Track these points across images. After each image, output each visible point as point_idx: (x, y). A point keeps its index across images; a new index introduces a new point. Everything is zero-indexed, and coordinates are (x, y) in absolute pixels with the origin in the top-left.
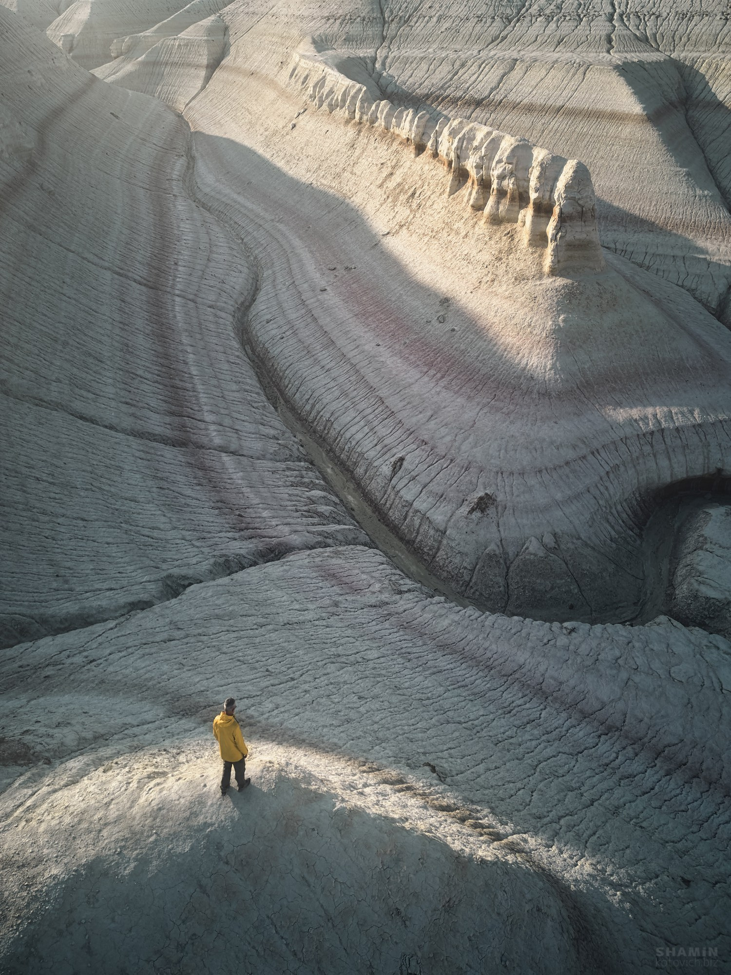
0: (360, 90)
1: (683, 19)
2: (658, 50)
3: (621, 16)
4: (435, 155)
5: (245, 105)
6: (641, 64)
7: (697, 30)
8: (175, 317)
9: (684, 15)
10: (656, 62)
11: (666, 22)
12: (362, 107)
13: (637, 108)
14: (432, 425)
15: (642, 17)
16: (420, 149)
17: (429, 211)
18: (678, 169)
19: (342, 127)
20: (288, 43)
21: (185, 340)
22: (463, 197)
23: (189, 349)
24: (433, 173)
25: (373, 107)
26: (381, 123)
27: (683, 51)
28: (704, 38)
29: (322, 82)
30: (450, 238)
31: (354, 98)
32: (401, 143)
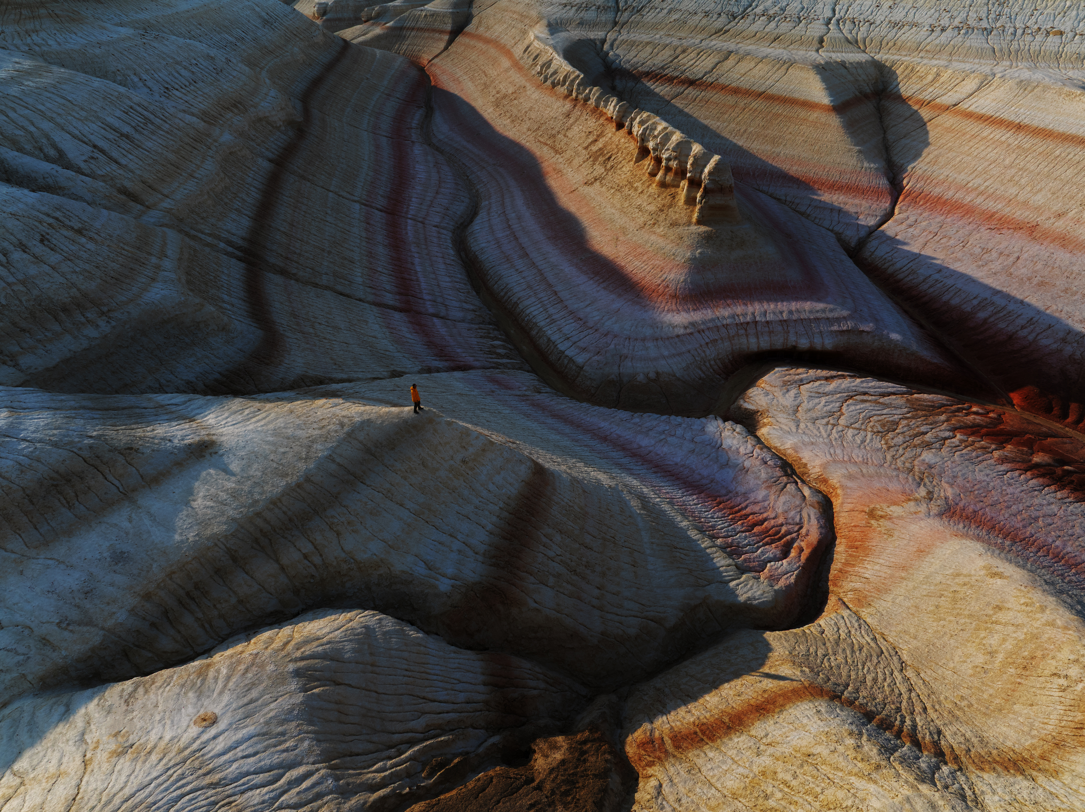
0: (578, 76)
1: (894, 27)
2: (864, 51)
3: (838, 21)
4: (630, 133)
5: (482, 67)
6: (843, 64)
7: (903, 38)
8: (407, 233)
9: (896, 24)
10: (858, 63)
11: (878, 29)
12: (578, 89)
13: (826, 100)
14: (588, 309)
15: (857, 23)
16: (620, 126)
17: (619, 172)
18: (852, 147)
19: (561, 100)
20: (527, 21)
21: (414, 249)
22: (644, 166)
23: (416, 255)
24: (627, 145)
25: (587, 91)
26: (592, 102)
27: (886, 54)
28: (908, 44)
29: (548, 64)
30: (630, 192)
31: (573, 81)
32: (606, 119)
